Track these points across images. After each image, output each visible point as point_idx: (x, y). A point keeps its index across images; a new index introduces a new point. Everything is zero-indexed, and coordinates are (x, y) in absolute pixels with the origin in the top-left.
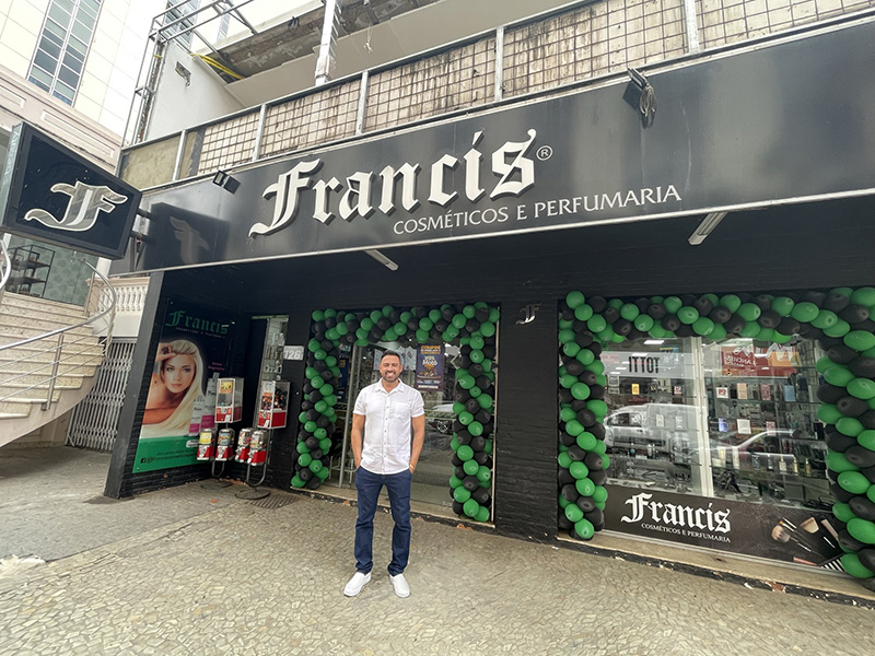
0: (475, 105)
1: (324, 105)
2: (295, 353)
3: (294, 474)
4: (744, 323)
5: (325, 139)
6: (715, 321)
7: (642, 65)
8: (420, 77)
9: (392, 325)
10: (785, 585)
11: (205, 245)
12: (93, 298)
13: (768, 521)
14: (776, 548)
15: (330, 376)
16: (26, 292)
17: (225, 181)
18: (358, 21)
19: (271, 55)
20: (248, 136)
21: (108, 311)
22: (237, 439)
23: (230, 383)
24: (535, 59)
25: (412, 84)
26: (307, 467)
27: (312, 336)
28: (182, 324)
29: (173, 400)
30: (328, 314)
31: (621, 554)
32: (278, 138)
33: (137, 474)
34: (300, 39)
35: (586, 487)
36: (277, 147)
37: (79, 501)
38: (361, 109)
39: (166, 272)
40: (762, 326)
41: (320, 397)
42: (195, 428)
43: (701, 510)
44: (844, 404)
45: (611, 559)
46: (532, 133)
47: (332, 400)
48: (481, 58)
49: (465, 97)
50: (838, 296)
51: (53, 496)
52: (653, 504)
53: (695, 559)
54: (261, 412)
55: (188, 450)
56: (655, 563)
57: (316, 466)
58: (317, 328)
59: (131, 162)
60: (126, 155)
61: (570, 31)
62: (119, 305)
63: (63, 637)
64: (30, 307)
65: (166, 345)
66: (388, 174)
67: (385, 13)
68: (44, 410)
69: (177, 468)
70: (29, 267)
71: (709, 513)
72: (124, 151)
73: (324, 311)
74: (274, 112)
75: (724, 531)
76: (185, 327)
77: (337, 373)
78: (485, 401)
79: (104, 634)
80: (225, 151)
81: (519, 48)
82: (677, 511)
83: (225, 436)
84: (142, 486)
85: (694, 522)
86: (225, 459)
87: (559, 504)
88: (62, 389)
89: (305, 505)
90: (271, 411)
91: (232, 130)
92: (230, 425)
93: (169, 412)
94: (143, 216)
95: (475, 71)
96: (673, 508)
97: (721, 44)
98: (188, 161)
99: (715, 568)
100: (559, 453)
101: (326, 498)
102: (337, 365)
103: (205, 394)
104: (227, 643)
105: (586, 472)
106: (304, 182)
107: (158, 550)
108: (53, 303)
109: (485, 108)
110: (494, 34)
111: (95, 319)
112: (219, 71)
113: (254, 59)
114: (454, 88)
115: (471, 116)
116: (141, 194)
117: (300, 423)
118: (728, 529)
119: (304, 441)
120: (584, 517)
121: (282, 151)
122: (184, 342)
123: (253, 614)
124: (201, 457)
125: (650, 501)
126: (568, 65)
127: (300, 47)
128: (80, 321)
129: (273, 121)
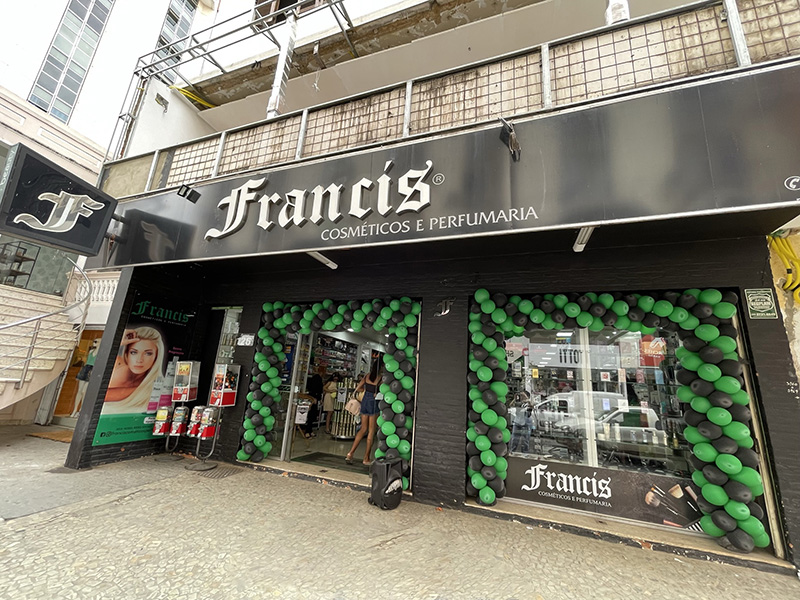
0: (389, 140)
1: (272, 134)
2: (246, 340)
3: (240, 448)
4: (616, 317)
5: (271, 162)
6: (594, 315)
7: (512, 114)
8: (348, 116)
9: (331, 316)
10: (652, 543)
11: (172, 246)
12: (71, 289)
13: (642, 488)
14: (649, 512)
15: (276, 361)
16: (11, 283)
17: (188, 193)
18: (310, 65)
19: (238, 89)
20: (210, 157)
21: (83, 301)
22: (190, 416)
23: (188, 366)
24: (435, 106)
25: (341, 121)
26: (252, 441)
27: (262, 325)
28: (147, 313)
29: (134, 380)
30: (277, 306)
31: (518, 518)
32: (234, 160)
33: (97, 447)
34: (262, 78)
35: (488, 458)
36: (233, 167)
37: (41, 470)
38: (301, 138)
39: (135, 267)
40: (631, 321)
41: (267, 379)
42: (154, 406)
43: (587, 478)
44: (695, 386)
45: (509, 522)
46: (429, 163)
47: (277, 382)
48: (394, 103)
49: (381, 132)
50: (688, 296)
51: (18, 466)
52: (548, 473)
53: (579, 521)
54: (214, 392)
55: (145, 426)
56: (546, 524)
57: (259, 441)
58: (266, 318)
59: (111, 175)
60: (107, 169)
61: (461, 86)
62: (94, 295)
63: (12, 580)
64: (13, 297)
65: (131, 331)
66: (319, 192)
67: (331, 60)
68: (17, 389)
69: (134, 443)
70: (16, 261)
71: (594, 480)
72: (106, 165)
73: (273, 303)
74: (232, 138)
75: (606, 497)
76: (150, 316)
77: (282, 357)
78: (407, 383)
79: (49, 576)
80: (190, 169)
81: (423, 97)
82: (568, 479)
83: (180, 413)
84: (100, 458)
85: (582, 489)
86: (178, 435)
87: (467, 474)
88: (35, 370)
89: (248, 475)
90: (222, 391)
91: (198, 150)
92: (186, 404)
93: (131, 390)
94: (117, 220)
95: (390, 113)
96: (564, 477)
97: (568, 103)
98: (159, 175)
99: (595, 528)
100: (468, 428)
101: (267, 469)
102: (283, 350)
103: (164, 375)
104: (156, 584)
105: (489, 445)
106: (252, 196)
107: (107, 511)
108: (34, 293)
109: (396, 142)
110: (405, 85)
111: (72, 307)
112: (193, 101)
113: (223, 92)
114: (373, 126)
115: (384, 148)
116: (116, 202)
117: (248, 402)
118: (609, 495)
119: (250, 417)
120: (487, 485)
121: (237, 170)
122: (148, 328)
123: (183, 562)
124: (157, 432)
125: (545, 471)
126: (459, 111)
127: (262, 84)
128: (57, 310)
129: (231, 145)
